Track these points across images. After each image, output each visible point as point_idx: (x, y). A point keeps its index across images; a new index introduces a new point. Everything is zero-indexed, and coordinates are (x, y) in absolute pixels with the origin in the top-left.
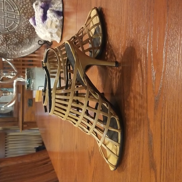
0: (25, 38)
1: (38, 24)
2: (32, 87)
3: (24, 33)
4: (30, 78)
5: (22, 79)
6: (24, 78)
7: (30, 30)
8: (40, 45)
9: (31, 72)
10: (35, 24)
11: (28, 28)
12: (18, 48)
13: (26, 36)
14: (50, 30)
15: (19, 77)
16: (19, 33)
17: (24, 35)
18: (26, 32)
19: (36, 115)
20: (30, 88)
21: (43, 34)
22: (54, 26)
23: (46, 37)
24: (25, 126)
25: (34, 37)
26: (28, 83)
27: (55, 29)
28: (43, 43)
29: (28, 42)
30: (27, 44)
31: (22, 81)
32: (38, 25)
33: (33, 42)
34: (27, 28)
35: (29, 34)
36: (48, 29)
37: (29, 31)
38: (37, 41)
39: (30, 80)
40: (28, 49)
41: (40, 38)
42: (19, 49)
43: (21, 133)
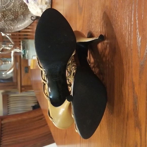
0: (20, 14)
1: (30, 1)
2: (27, 57)
3: (19, 10)
4: (25, 49)
5: (19, 50)
6: (20, 49)
7: (24, 7)
8: (33, 20)
9: (26, 43)
10: (28, 2)
11: (22, 6)
12: (14, 24)
13: (20, 13)
14: (41, 6)
15: (16, 48)
16: (14, 10)
17: (19, 12)
18: (20, 9)
19: (31, 79)
20: (25, 57)
21: (35, 10)
22: (44, 3)
23: (37, 13)
24: (23, 89)
25: (27, 13)
26: (24, 53)
27: (45, 5)
28: (35, 18)
29: (22, 18)
30: (22, 20)
31: (18, 51)
32: (30, 2)
33: (26, 18)
34: (21, 6)
35: (23, 11)
36: (39, 6)
37: (23, 8)
38: (30, 17)
39: (25, 50)
40: (23, 24)
41: (32, 14)
42: (15, 25)
43: (20, 94)
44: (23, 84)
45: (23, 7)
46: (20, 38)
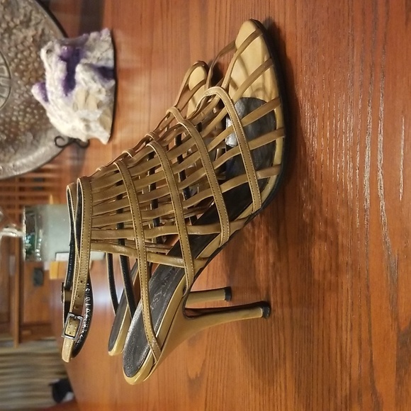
0: (22, 130)
1: (54, 98)
3: (20, 119)
5: (16, 231)
6: (19, 229)
7: (35, 111)
8: (59, 147)
10: (46, 99)
11: (29, 107)
12: (5, 155)
13: (24, 126)
14: (84, 113)
15: (7, 227)
16: (7, 120)
17: (21, 123)
18: (24, 116)
21: (67, 122)
22: (93, 103)
23: (74, 129)
24: (25, 333)
25: (43, 127)
26: (30, 245)
27: (97, 111)
28: (66, 142)
29: (29, 141)
30: (28, 146)
31: (14, 235)
32: (53, 100)
33: (42, 141)
34: (26, 107)
35: (33, 121)
36: (79, 112)
37: (32, 113)
38: (53, 137)
40: (31, 158)
41: (59, 132)
42: (7, 158)
44: (26, 319)
45: (33, 109)
46: (22, 189)
